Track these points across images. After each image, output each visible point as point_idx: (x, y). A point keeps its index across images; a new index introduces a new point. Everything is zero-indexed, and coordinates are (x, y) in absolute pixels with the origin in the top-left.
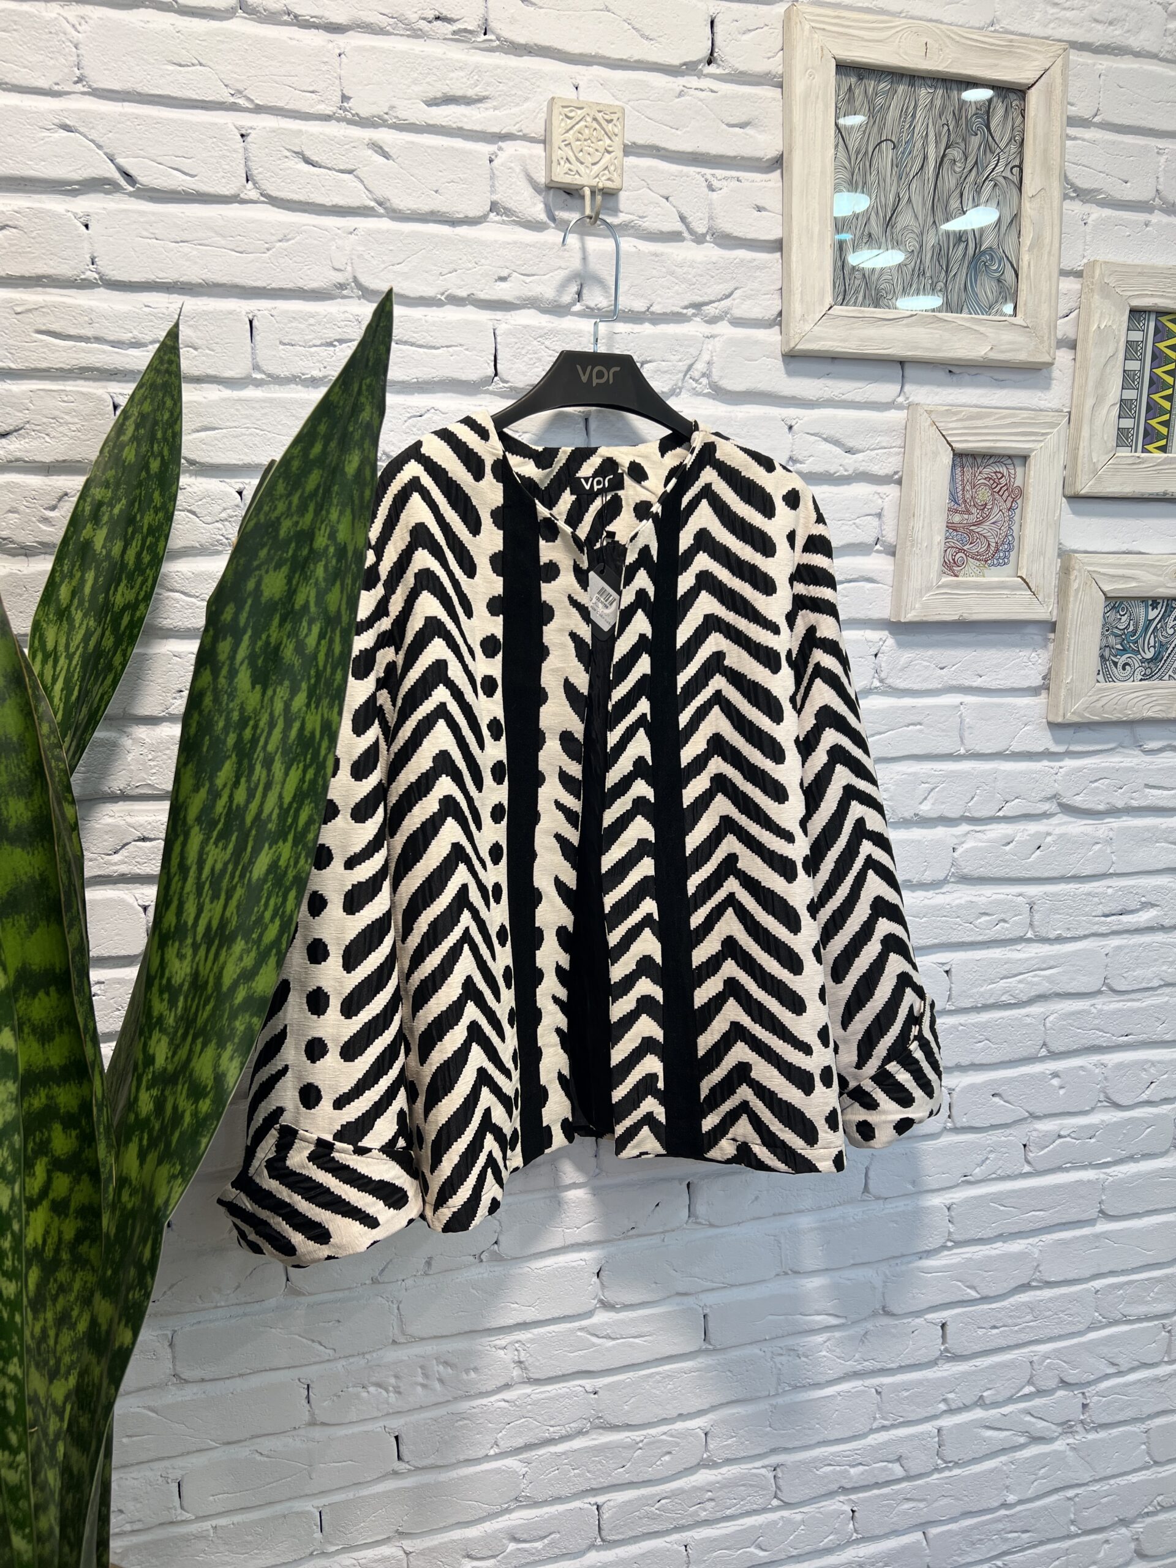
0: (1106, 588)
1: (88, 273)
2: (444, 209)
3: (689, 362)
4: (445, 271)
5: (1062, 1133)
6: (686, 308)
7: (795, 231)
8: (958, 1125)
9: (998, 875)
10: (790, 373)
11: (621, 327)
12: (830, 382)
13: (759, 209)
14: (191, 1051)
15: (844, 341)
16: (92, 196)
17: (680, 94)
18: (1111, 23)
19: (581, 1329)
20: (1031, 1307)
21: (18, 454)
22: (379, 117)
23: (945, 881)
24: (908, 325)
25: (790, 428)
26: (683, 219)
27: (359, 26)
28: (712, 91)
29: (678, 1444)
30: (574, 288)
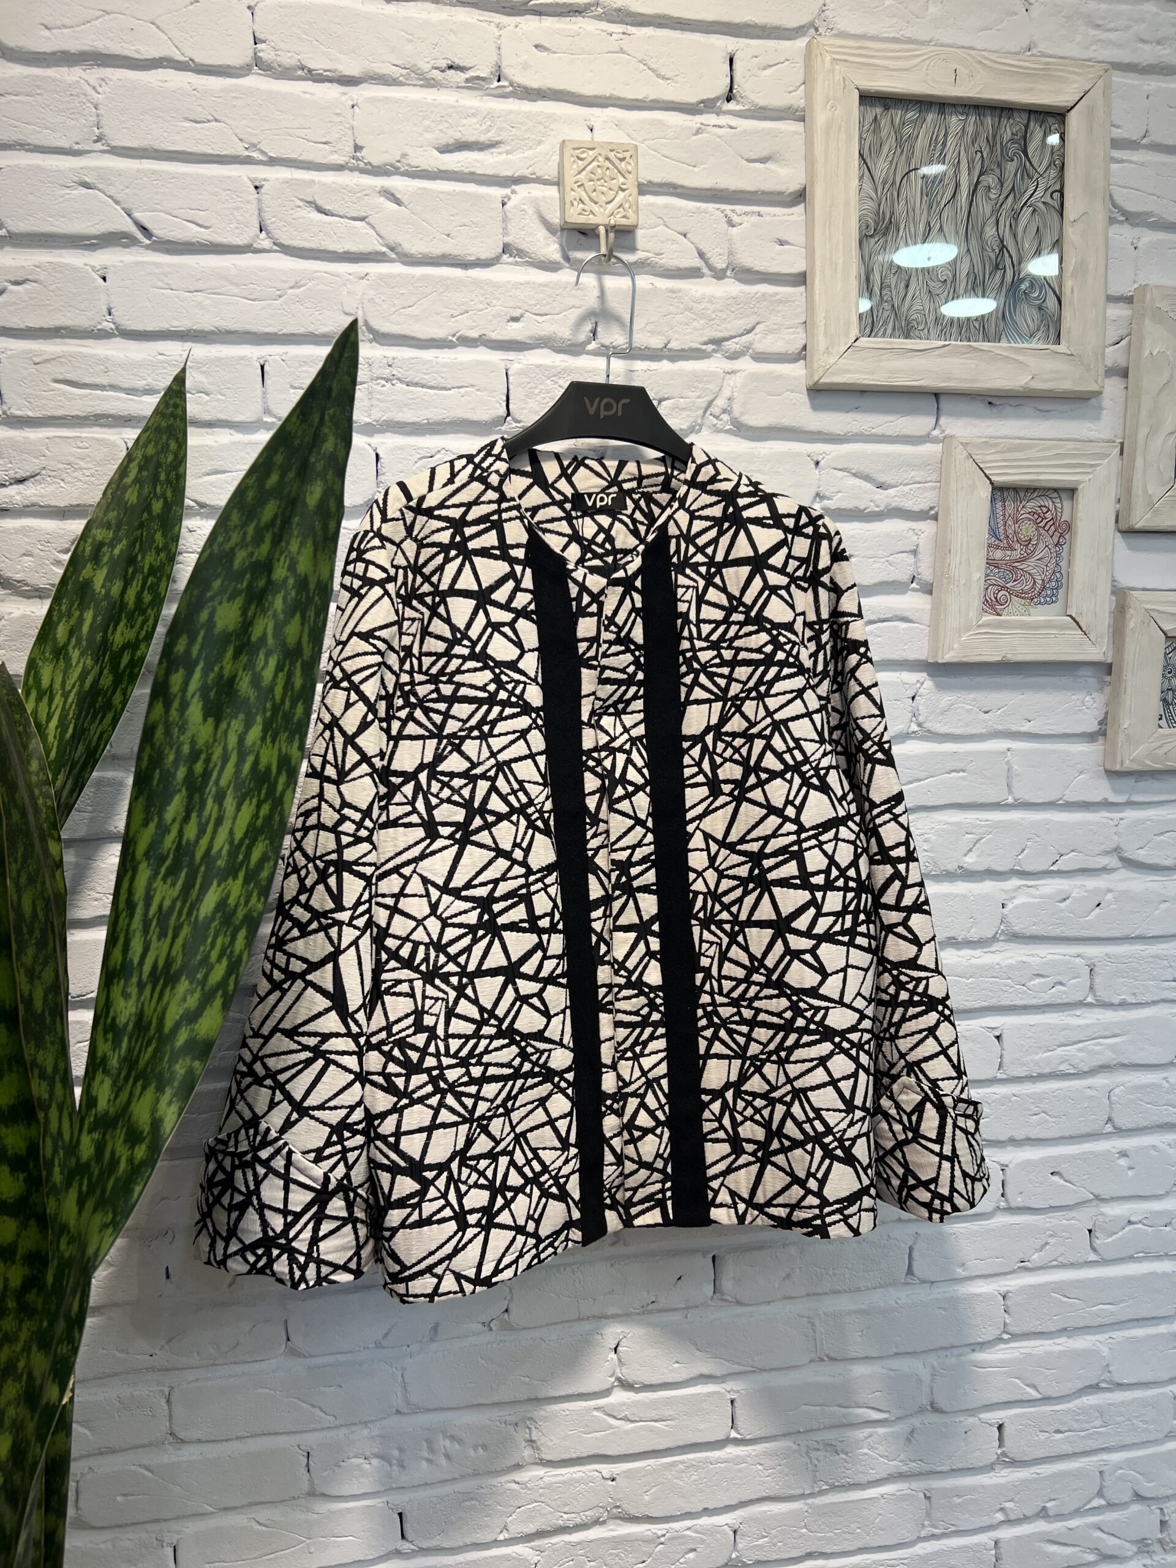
0: (1165, 628)
1: (105, 324)
2: (456, 252)
3: (708, 398)
4: (456, 313)
5: (1133, 1219)
6: (705, 343)
7: (818, 263)
8: (1013, 1205)
9: (1053, 934)
10: (815, 407)
11: (640, 365)
12: (858, 416)
13: (782, 243)
14: (131, 1094)
15: (873, 373)
16: (111, 249)
17: (698, 132)
18: (1158, 43)
19: (597, 1409)
20: (1100, 1411)
21: (34, 499)
22: (391, 165)
23: (994, 939)
24: (939, 355)
25: (817, 463)
26: (701, 255)
27: (372, 78)
28: (731, 127)
29: (703, 1541)
30: (589, 327)
